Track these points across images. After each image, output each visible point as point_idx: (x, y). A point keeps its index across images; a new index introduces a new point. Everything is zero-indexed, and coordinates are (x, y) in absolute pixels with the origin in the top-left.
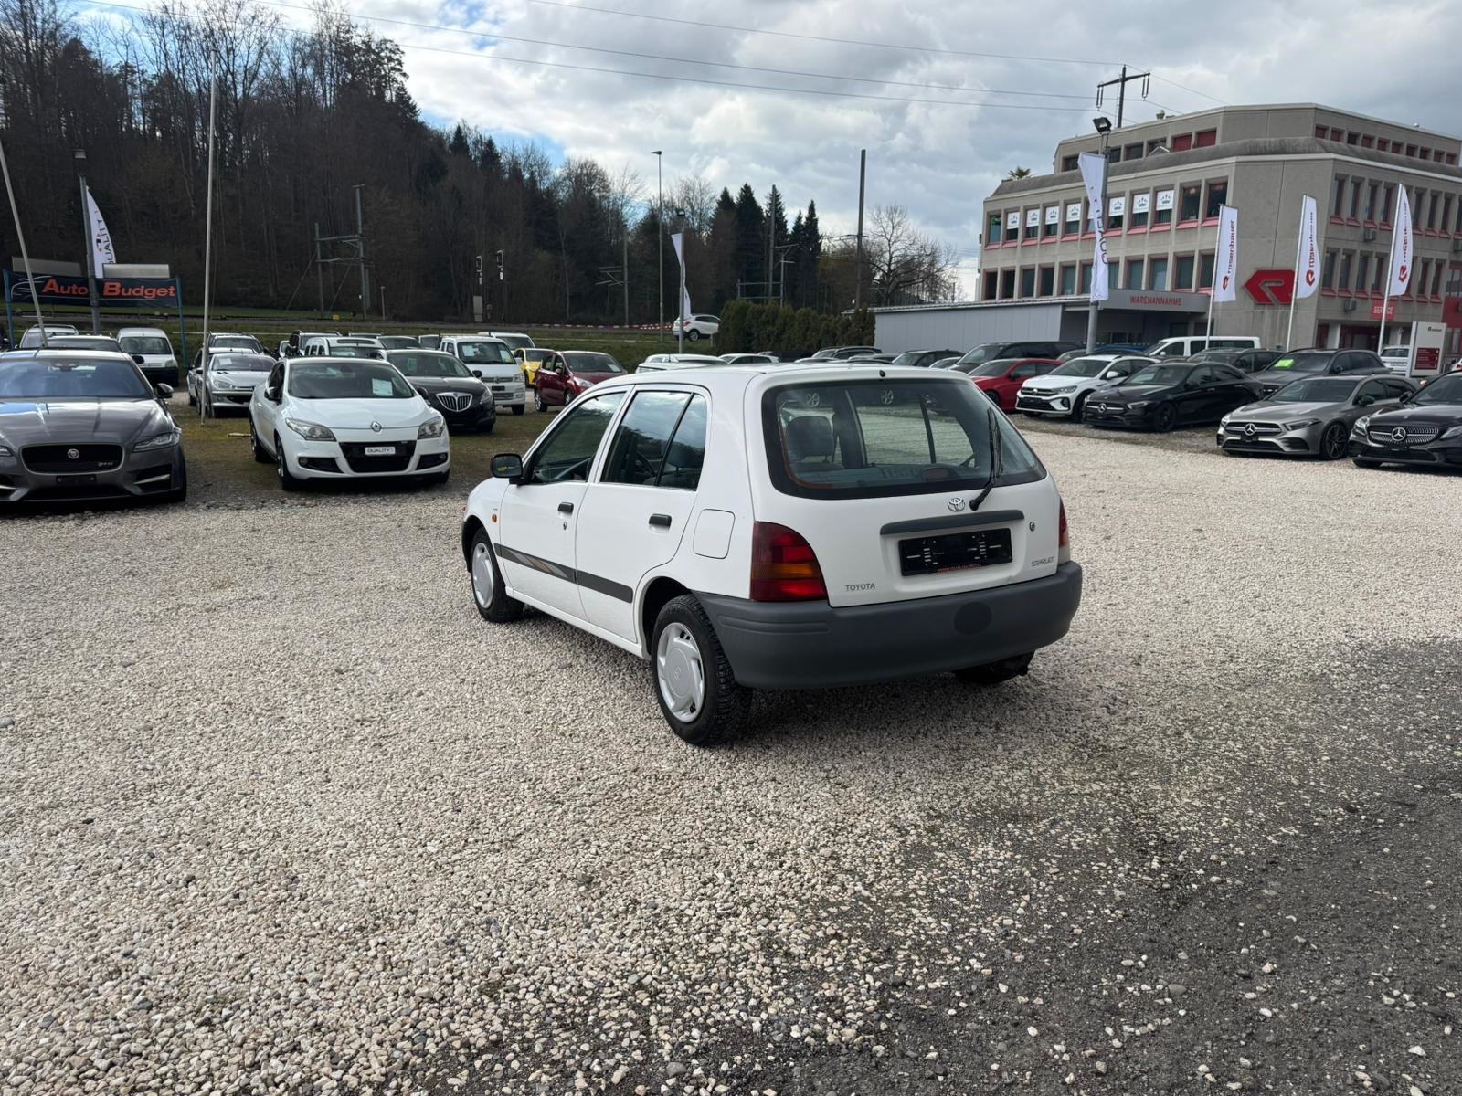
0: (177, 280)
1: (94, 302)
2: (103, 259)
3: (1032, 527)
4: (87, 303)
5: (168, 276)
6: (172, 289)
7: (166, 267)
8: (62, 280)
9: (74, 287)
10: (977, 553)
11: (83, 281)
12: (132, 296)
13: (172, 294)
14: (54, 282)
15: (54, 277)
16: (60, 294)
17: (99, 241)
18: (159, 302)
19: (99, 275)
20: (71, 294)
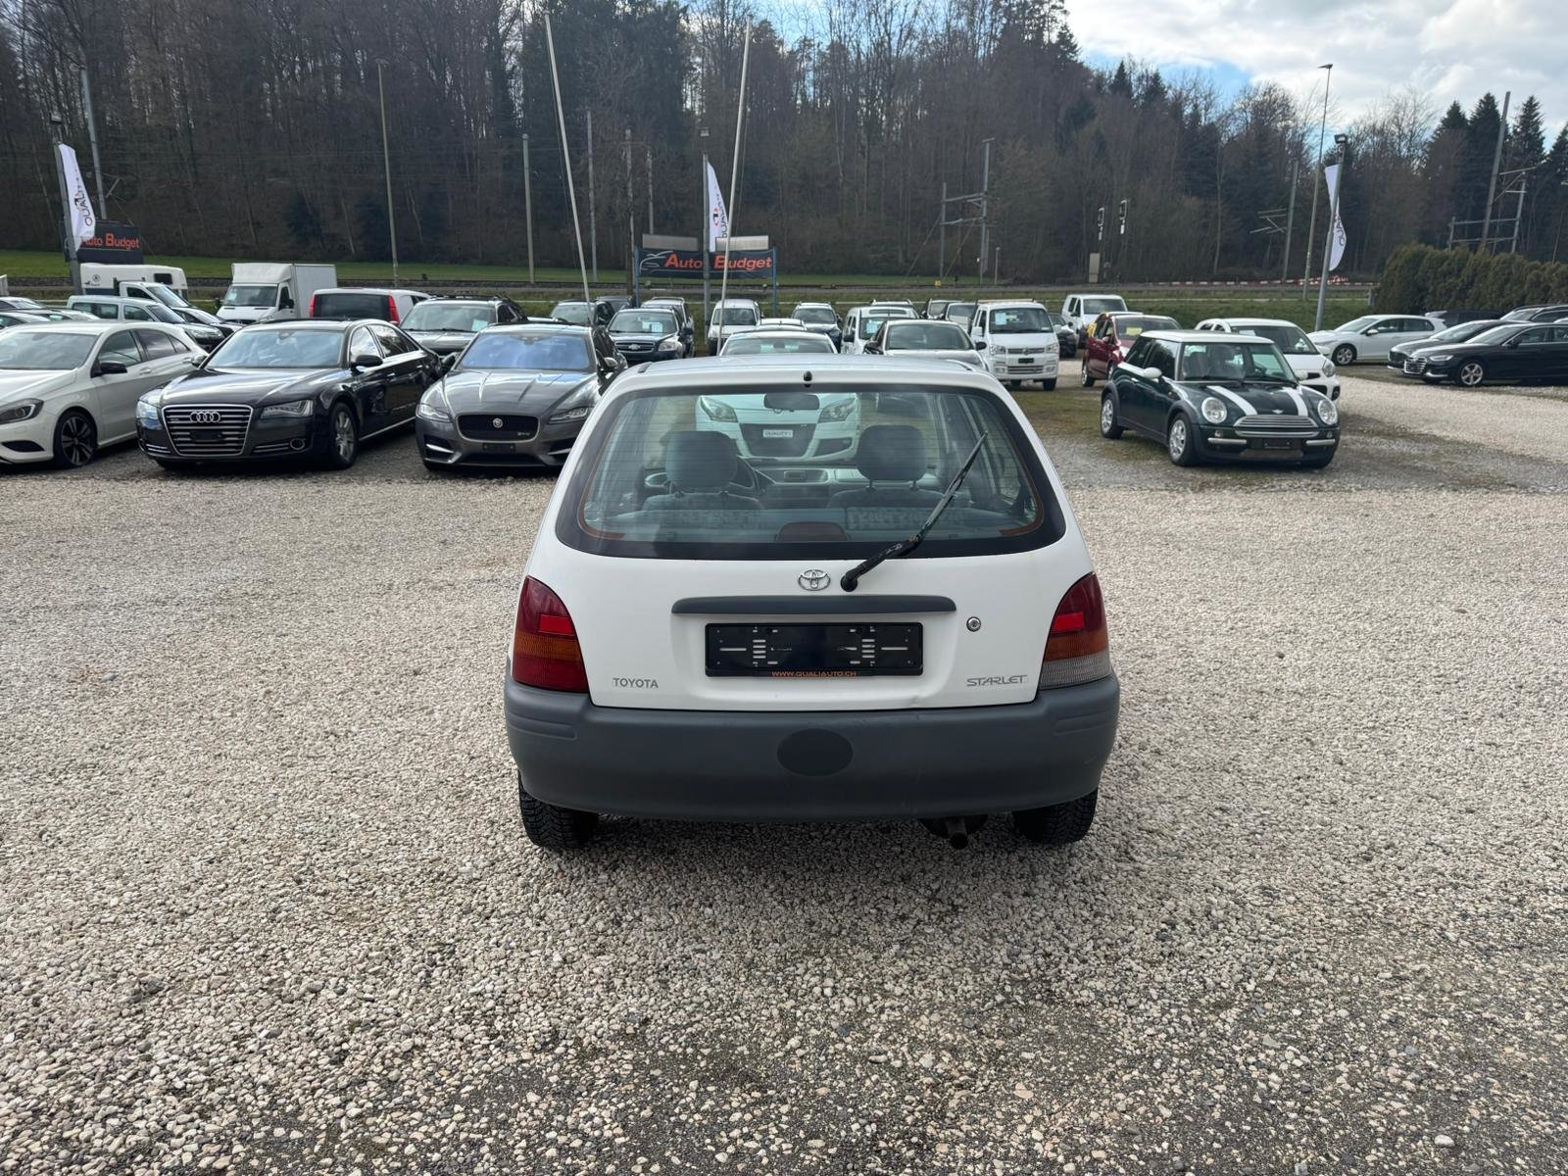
0: (774, 250)
1: (706, 275)
2: (718, 232)
3: (973, 626)
4: (700, 276)
5: (766, 247)
6: (769, 260)
7: (765, 239)
8: (682, 255)
9: (691, 261)
10: (858, 655)
11: (698, 255)
12: (737, 268)
13: (768, 266)
14: (674, 256)
15: (675, 252)
16: (679, 268)
17: (716, 215)
18: (758, 273)
19: (712, 249)
20: (688, 268)
